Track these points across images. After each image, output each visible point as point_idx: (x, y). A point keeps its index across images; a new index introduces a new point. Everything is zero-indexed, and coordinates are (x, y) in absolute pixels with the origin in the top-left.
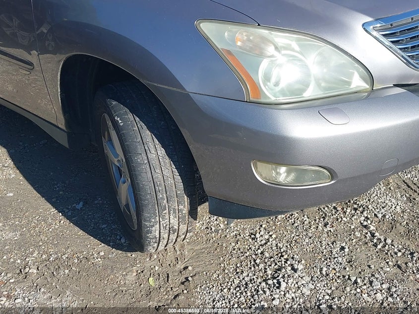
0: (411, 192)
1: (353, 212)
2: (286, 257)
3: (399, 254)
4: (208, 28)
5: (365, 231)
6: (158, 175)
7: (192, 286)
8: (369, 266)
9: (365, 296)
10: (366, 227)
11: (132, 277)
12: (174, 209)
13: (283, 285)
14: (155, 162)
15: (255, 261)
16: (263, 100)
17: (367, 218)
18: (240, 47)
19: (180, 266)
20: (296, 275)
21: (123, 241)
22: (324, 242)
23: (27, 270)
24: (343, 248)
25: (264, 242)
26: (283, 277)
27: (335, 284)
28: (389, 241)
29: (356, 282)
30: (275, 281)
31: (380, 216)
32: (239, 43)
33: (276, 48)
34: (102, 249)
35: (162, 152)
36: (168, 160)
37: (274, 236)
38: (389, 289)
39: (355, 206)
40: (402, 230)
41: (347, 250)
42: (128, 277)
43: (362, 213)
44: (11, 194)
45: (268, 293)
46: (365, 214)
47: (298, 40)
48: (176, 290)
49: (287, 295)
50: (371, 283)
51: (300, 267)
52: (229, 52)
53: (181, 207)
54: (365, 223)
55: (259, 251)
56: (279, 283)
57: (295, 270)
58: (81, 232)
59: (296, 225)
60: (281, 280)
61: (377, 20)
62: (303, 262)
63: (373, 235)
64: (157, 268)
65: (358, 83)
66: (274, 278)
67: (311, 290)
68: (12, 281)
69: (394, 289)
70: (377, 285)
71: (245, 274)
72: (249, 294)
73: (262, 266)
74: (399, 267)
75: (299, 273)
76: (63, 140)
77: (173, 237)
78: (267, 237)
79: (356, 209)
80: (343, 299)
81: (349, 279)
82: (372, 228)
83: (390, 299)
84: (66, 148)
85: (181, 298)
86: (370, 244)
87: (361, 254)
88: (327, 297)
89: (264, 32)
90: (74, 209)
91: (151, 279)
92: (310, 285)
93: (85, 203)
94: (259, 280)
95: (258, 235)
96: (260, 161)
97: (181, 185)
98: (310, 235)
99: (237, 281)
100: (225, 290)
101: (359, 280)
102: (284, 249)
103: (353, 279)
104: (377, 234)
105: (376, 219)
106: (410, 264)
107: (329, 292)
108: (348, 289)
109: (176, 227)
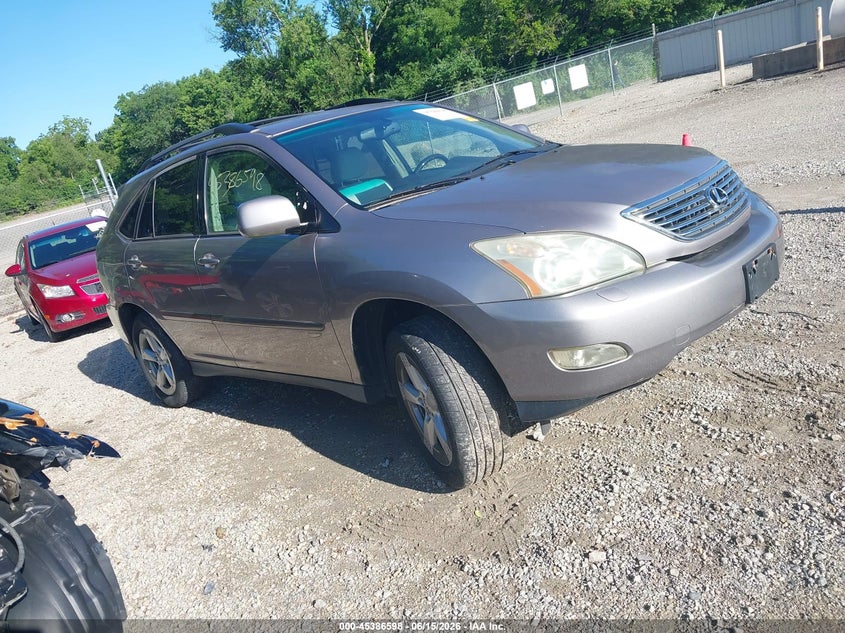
0: (743, 381)
1: (681, 412)
2: (615, 465)
3: (738, 439)
4: (481, 247)
5: (696, 426)
6: (463, 393)
7: (521, 509)
8: (706, 456)
9: (706, 482)
10: (696, 423)
11: (457, 514)
12: (485, 425)
13: (616, 488)
14: (457, 380)
15: (582, 476)
16: (544, 295)
17: (697, 414)
18: (514, 255)
19: (505, 496)
20: (628, 478)
21: (439, 484)
22: (653, 445)
23: (350, 526)
24: (674, 446)
25: (589, 458)
26: (615, 482)
27: (672, 477)
28: (724, 430)
29: (693, 471)
30: (607, 487)
31: (711, 409)
32: (512, 252)
33: (544, 248)
34: (420, 495)
35: (461, 370)
36: (469, 377)
37: (599, 451)
38: (731, 471)
39: (682, 406)
40: (737, 417)
41: (679, 446)
42: (453, 515)
43: (690, 410)
44: (313, 469)
45: (601, 498)
46: (694, 410)
47: (563, 238)
48: (506, 516)
49: (622, 496)
50: (710, 470)
51: (632, 470)
52: (504, 261)
53: (491, 422)
54: (696, 420)
55: (586, 467)
56: (611, 487)
57: (626, 474)
58: (394, 486)
59: (621, 436)
60: (614, 485)
61: (634, 206)
62: (634, 465)
63: (706, 428)
64: (481, 502)
65: (631, 264)
66: (605, 485)
67: (647, 488)
68: (338, 538)
69: (736, 470)
70: (716, 470)
71: (574, 489)
72: (582, 503)
73: (591, 478)
74: (739, 450)
75: (631, 475)
76: (360, 396)
77: (490, 459)
78: (592, 453)
79: (683, 409)
80: (682, 489)
81: (686, 470)
82: (704, 423)
83: (733, 479)
84: (364, 403)
85: (513, 521)
86: (704, 436)
87: (695, 447)
88: (666, 491)
89: (530, 238)
90: (382, 468)
91: (477, 512)
92: (645, 483)
93: (391, 460)
94: (591, 490)
95: (581, 453)
96: (554, 349)
97: (486, 400)
98: (637, 441)
99: (567, 496)
100: (557, 505)
101: (696, 469)
102: (612, 458)
103: (690, 469)
104: (709, 426)
105: (707, 413)
106: (751, 446)
107: (667, 485)
108: (686, 479)
109: (491, 445)
